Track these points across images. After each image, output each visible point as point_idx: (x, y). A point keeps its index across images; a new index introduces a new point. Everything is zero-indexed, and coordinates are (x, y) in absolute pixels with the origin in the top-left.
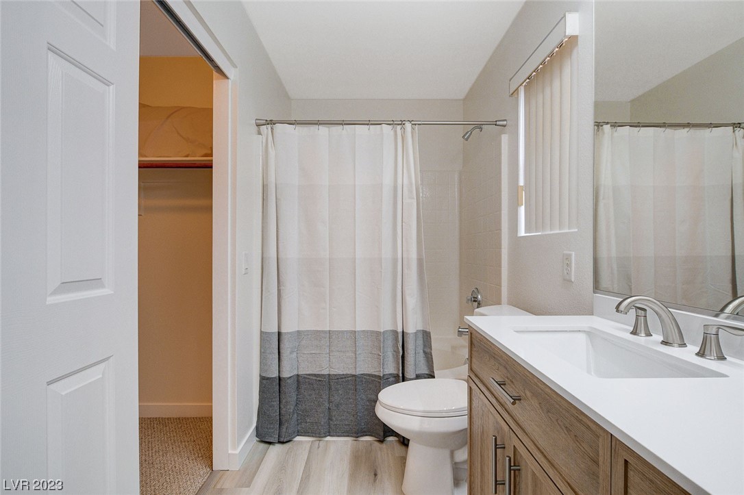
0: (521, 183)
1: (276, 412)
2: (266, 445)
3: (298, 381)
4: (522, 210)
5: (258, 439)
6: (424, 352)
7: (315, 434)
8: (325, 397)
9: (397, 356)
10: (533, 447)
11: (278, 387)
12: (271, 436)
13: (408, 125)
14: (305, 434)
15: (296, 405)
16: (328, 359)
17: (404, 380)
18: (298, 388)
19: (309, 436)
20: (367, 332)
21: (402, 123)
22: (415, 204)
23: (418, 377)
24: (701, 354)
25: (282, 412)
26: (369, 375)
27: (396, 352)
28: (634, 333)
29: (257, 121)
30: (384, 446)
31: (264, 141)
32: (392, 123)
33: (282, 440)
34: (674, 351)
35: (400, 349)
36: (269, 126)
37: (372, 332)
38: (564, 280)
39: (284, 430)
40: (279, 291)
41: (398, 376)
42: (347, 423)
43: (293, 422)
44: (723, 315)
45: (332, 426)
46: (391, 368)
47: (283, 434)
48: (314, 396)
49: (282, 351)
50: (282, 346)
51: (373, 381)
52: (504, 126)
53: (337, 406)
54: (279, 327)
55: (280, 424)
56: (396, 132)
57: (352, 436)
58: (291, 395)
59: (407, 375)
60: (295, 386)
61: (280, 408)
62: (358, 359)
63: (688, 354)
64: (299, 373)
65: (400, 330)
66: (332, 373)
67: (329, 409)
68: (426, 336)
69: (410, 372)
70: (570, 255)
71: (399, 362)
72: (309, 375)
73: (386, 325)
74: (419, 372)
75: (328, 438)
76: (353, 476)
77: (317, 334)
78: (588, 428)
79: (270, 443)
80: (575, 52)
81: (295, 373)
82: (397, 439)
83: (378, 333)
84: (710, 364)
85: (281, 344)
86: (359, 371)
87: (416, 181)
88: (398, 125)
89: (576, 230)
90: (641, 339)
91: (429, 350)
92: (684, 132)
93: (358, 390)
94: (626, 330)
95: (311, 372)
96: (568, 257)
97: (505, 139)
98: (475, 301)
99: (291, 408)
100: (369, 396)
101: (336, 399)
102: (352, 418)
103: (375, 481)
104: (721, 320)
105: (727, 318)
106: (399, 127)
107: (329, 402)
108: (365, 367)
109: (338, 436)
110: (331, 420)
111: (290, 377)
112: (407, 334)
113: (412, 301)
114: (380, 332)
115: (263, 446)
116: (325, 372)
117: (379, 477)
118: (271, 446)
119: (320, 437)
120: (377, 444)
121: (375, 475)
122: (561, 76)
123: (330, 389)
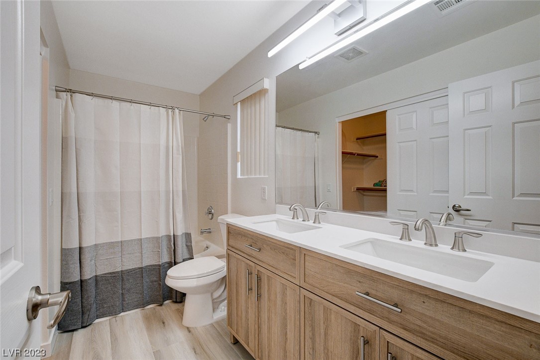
0: (239, 150)
1: (78, 305)
2: (70, 333)
3: (96, 280)
4: (239, 164)
5: (59, 331)
6: (186, 245)
7: (112, 313)
8: (119, 286)
9: (170, 250)
10: (268, 266)
11: (80, 287)
12: (75, 325)
13: (177, 111)
14: (103, 316)
15: (95, 298)
16: (120, 260)
17: (175, 263)
18: (96, 284)
19: (107, 316)
20: (149, 238)
21: (173, 108)
22: (181, 158)
23: (184, 260)
24: (314, 223)
25: (84, 305)
26: (151, 266)
27: (169, 248)
28: (293, 219)
29: (57, 88)
30: (163, 307)
31: (64, 104)
32: (166, 107)
33: (85, 325)
34: (306, 223)
35: (173, 246)
36: (69, 94)
37: (154, 238)
38: (263, 199)
39: (86, 317)
40: (79, 216)
41: (171, 262)
42: (136, 300)
43: (93, 310)
44: (319, 209)
45: (125, 305)
46: (166, 259)
47: (85, 321)
48: (109, 288)
49: (82, 261)
50: (82, 257)
51: (154, 269)
52: (229, 119)
53: (128, 290)
54: (80, 244)
55: (83, 313)
56: (168, 113)
57: (140, 308)
58: (91, 291)
59: (177, 261)
60: (94, 284)
61: (82, 302)
62: (143, 257)
63: (311, 223)
64: (97, 274)
65: (172, 234)
66: (123, 269)
67: (122, 294)
68: (188, 236)
69: (179, 259)
70: (265, 188)
71: (172, 254)
72: (105, 274)
73: (162, 232)
74: (184, 258)
75: (122, 314)
76: (149, 328)
77: (112, 245)
78: (292, 249)
79: (73, 331)
80: (267, 95)
81: (94, 274)
82: (171, 301)
83: (158, 238)
84: (317, 225)
85: (82, 255)
86: (144, 264)
87: (182, 145)
88: (170, 109)
89: (267, 176)
90: (296, 220)
91: (190, 244)
92: (299, 133)
93: (144, 277)
94: (290, 218)
95: (107, 272)
96: (264, 189)
97: (229, 125)
98: (210, 214)
99: (92, 299)
100: (152, 279)
101: (127, 286)
102: (140, 296)
103: (164, 326)
104: (318, 210)
105: (320, 209)
106: (170, 110)
107: (122, 289)
108: (149, 261)
109: (130, 310)
110: (124, 301)
111: (90, 278)
112: (177, 236)
113: (179, 216)
114: (159, 237)
115: (65, 335)
116: (119, 269)
117: (166, 324)
118: (75, 332)
119: (116, 315)
120: (158, 307)
121: (164, 323)
122: (260, 103)
123: (123, 280)
